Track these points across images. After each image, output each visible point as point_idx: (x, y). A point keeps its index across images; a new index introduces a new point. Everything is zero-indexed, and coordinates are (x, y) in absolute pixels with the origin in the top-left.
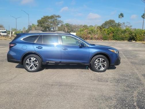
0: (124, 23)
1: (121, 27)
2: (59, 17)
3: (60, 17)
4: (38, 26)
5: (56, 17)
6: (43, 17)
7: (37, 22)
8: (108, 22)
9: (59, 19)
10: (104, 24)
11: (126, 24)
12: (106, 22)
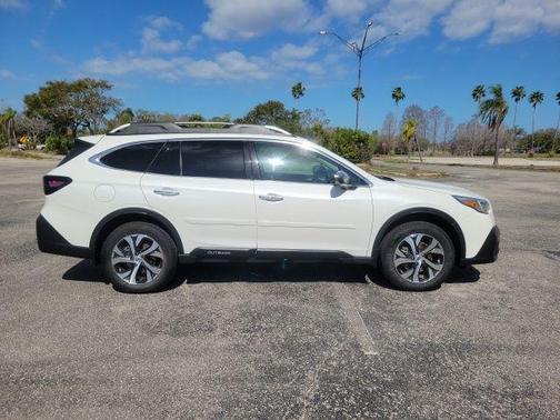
0: (308, 112)
1: (301, 121)
2: (104, 85)
3: (109, 88)
4: (28, 114)
5: (96, 85)
6: (46, 86)
7: (26, 102)
8: (264, 107)
9: (106, 94)
10: (253, 113)
11: (313, 115)
12: (258, 108)
